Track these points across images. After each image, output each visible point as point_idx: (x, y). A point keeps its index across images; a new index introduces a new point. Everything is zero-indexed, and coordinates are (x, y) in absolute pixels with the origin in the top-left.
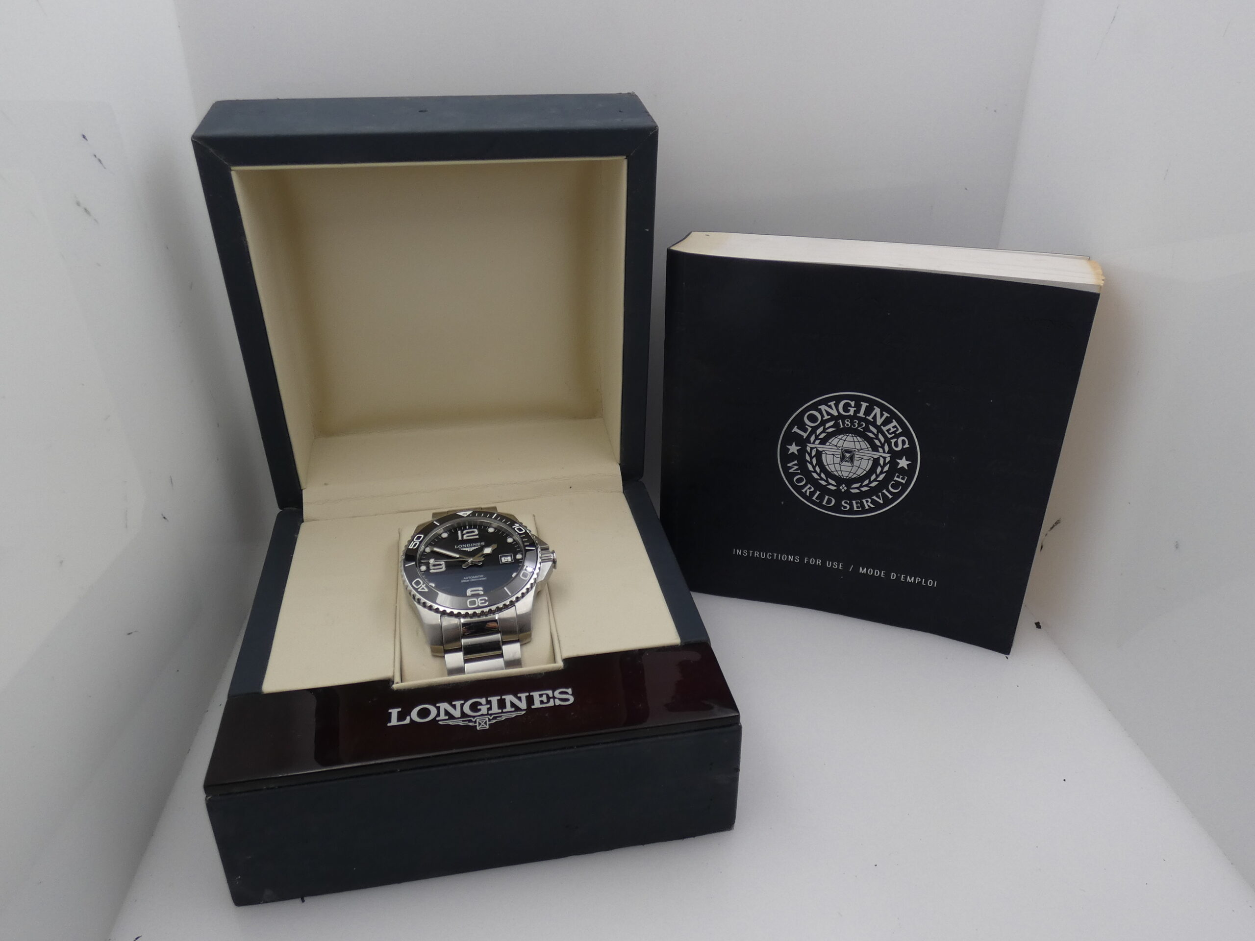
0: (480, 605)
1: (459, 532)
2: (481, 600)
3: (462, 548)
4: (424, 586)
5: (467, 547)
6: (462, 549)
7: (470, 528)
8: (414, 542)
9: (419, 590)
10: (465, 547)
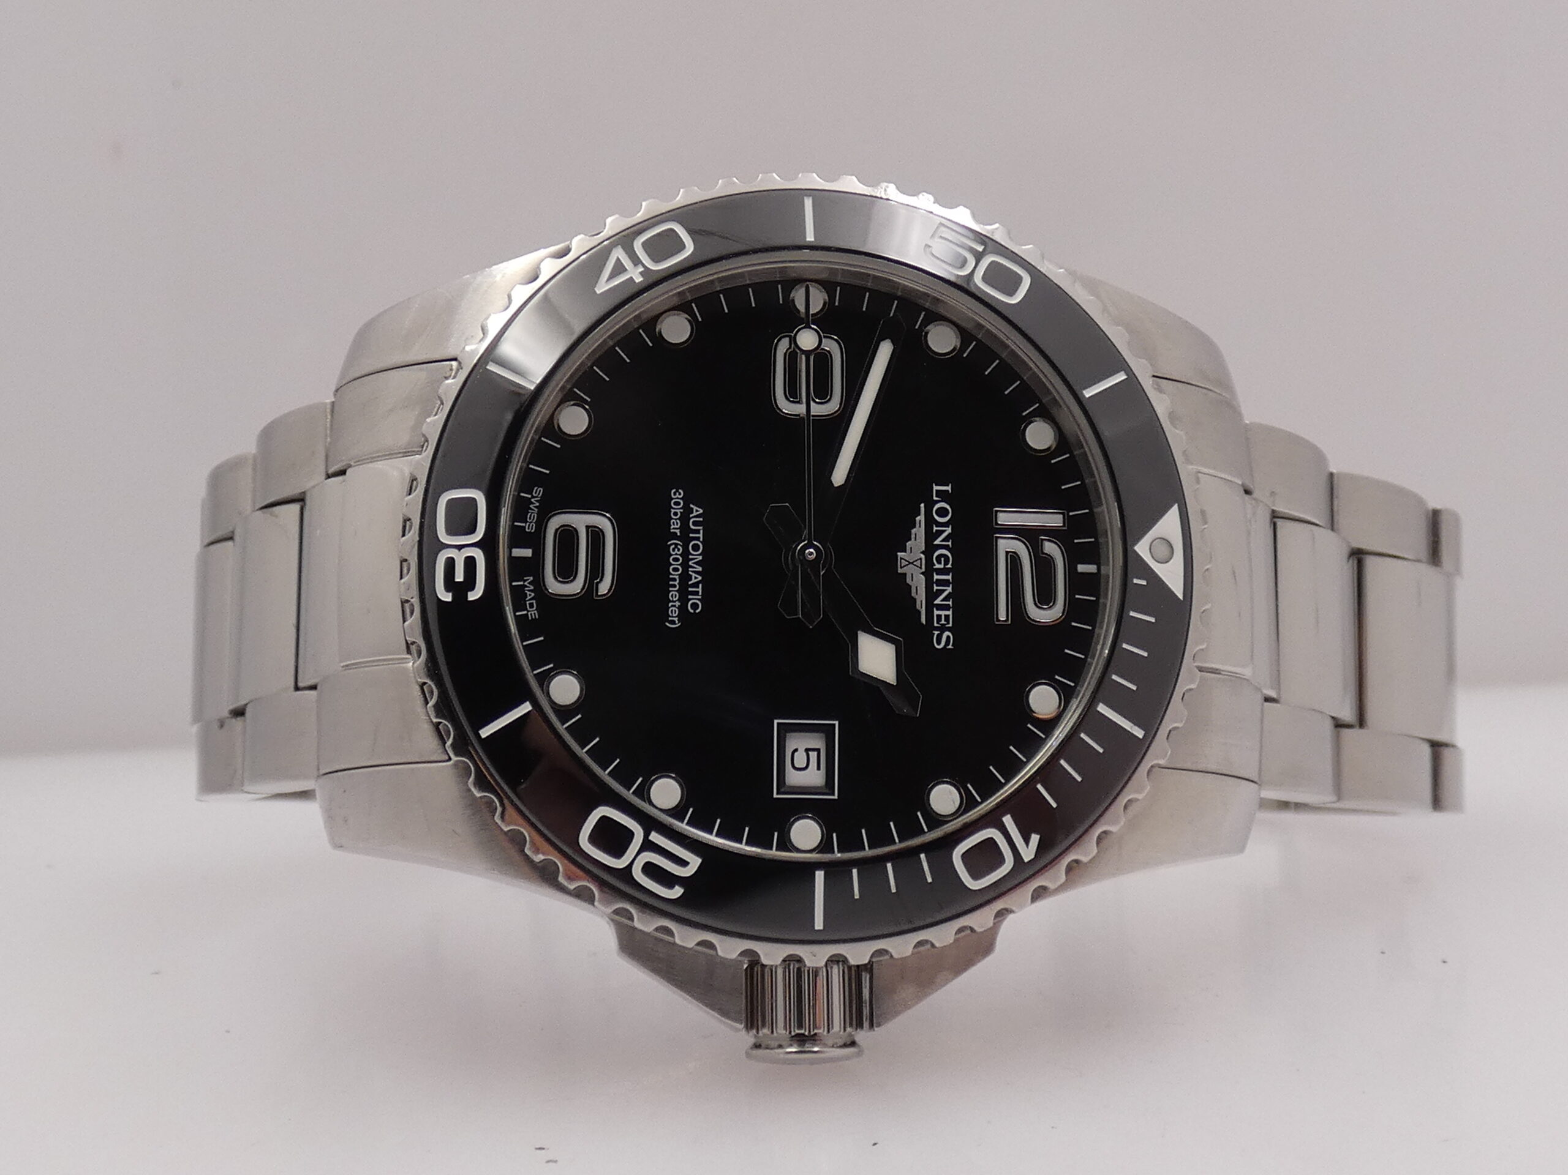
0: (443, 555)
1: (1053, 520)
2: (470, 562)
3: (930, 521)
4: (634, 274)
5: (929, 549)
6: (921, 518)
7: (1076, 582)
8: (979, 257)
9: (618, 253)
10: (930, 536)
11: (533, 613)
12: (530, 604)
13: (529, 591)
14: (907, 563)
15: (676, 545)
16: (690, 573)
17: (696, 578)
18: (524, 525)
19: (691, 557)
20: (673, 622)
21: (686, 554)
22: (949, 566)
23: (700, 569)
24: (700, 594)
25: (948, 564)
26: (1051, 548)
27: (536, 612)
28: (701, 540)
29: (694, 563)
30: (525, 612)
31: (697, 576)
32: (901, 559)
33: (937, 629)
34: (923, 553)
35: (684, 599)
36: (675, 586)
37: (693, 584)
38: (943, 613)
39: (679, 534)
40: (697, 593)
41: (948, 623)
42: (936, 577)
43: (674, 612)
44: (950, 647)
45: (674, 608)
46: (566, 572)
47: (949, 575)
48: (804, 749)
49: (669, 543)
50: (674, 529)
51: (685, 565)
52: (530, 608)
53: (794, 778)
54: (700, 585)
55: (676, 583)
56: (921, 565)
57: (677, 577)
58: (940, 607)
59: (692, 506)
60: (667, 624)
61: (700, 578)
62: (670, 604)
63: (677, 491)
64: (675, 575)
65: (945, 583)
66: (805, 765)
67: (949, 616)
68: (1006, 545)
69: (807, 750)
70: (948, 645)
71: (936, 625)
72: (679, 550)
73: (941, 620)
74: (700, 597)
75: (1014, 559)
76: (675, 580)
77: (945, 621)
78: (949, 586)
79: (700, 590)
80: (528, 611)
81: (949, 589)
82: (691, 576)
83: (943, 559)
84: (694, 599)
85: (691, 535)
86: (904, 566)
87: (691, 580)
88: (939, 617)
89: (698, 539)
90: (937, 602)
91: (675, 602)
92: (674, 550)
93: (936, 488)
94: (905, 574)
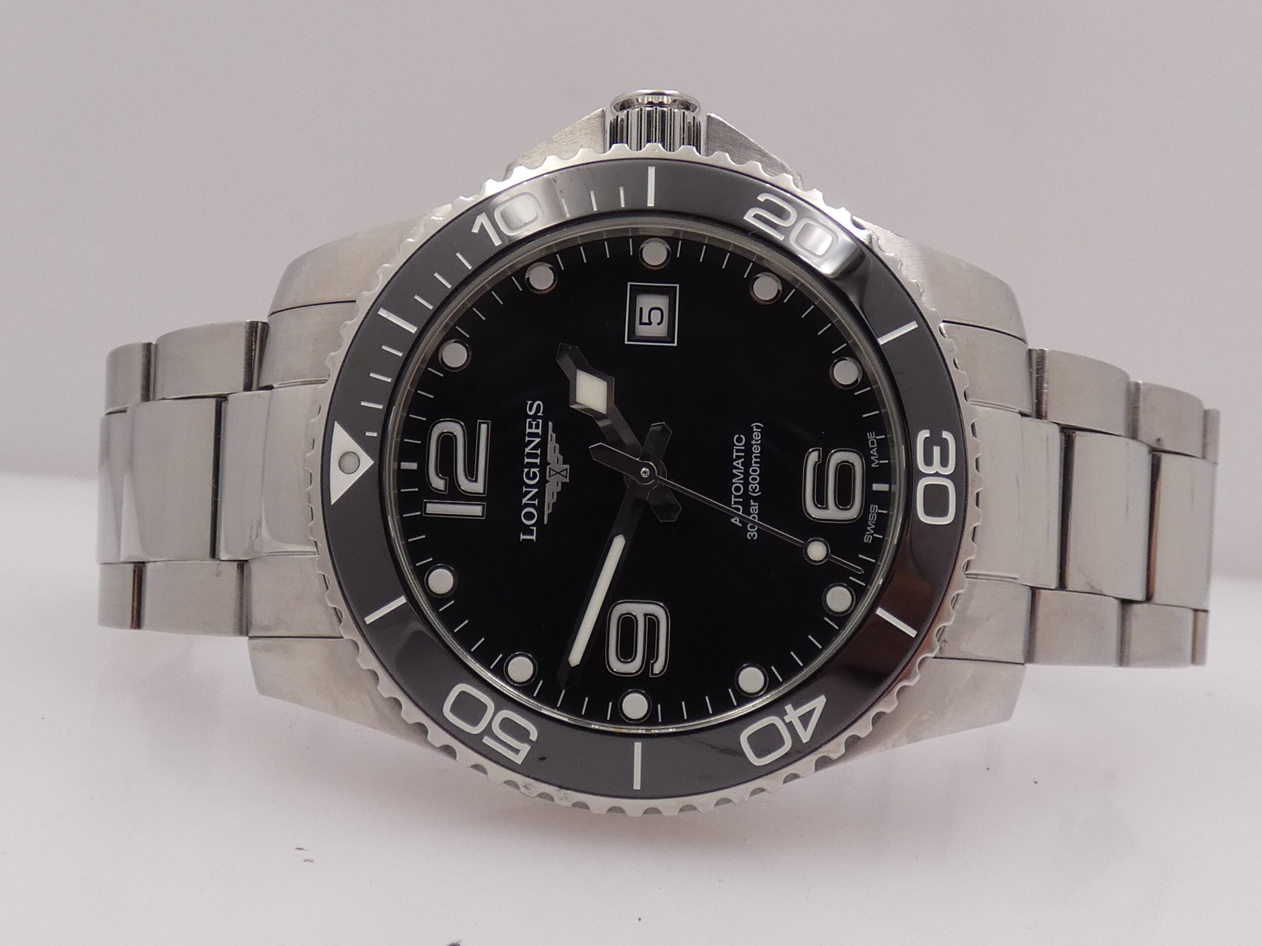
0: (950, 470)
1: (433, 508)
2: (928, 461)
3: (540, 508)
4: (793, 714)
5: (542, 485)
7: (420, 454)
8: (488, 731)
9: (805, 735)
11: (871, 437)
12: (874, 444)
13: (875, 456)
14: (562, 473)
15: (754, 492)
16: (742, 468)
17: (738, 464)
18: (879, 511)
19: (742, 481)
20: (757, 427)
21: (746, 484)
22: (526, 470)
23: (734, 471)
24: (735, 450)
25: (527, 472)
26: (438, 483)
27: (869, 438)
28: (733, 496)
29: (740, 476)
30: (877, 438)
31: (737, 465)
32: (566, 477)
33: (540, 417)
34: (548, 482)
35: (748, 446)
36: (756, 457)
37: (740, 459)
38: (534, 430)
39: (752, 501)
40: (738, 451)
41: (530, 422)
42: (538, 461)
43: (757, 436)
44: (529, 402)
45: (757, 439)
46: (845, 470)
47: (527, 463)
48: (653, 324)
49: (760, 493)
50: (756, 506)
51: (746, 474)
52: (874, 441)
53: (662, 302)
54: (734, 457)
55: (754, 460)
56: (550, 471)
57: (754, 465)
58: (536, 435)
59: (740, 525)
60: (762, 426)
61: (735, 463)
62: (759, 442)
63: (752, 538)
64: (755, 466)
65: (530, 456)
66: (652, 312)
67: (529, 428)
68: (478, 487)
69: (650, 323)
70: (531, 404)
71: (540, 421)
72: (752, 487)
73: (536, 424)
74: (735, 447)
75: (471, 473)
76: (756, 462)
77: (532, 424)
78: (527, 453)
79: (735, 454)
80: (875, 438)
81: (527, 450)
82: (742, 466)
83: (531, 476)
84: (740, 446)
85: (741, 500)
86: (565, 470)
87: (742, 462)
88: (537, 427)
89: (736, 497)
90: (538, 440)
91: (756, 444)
92: (756, 487)
93: (534, 537)
94: (564, 463)
